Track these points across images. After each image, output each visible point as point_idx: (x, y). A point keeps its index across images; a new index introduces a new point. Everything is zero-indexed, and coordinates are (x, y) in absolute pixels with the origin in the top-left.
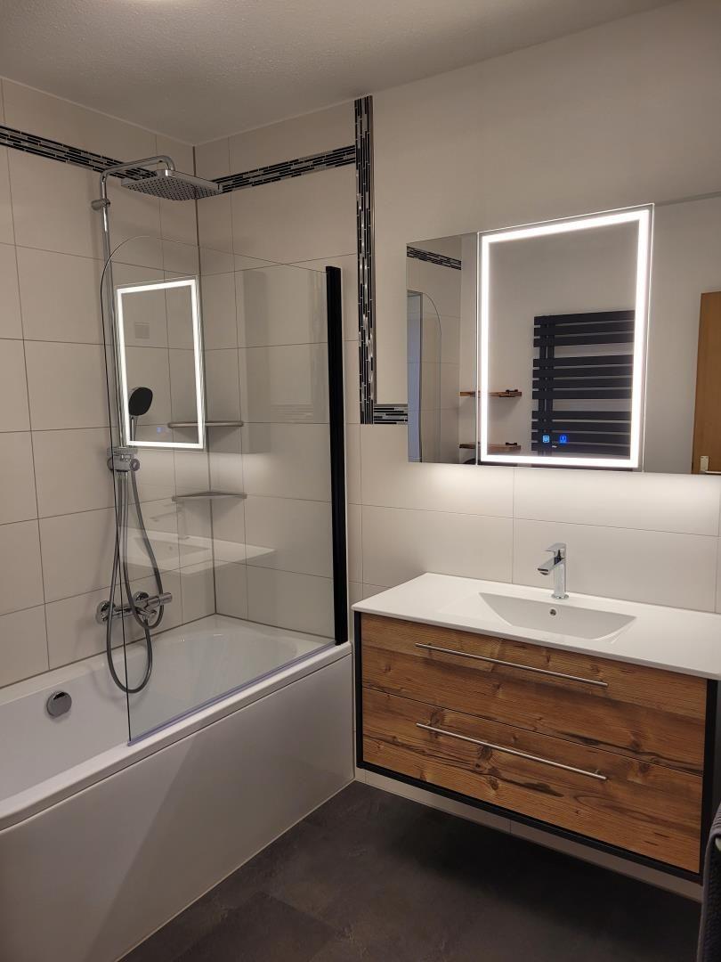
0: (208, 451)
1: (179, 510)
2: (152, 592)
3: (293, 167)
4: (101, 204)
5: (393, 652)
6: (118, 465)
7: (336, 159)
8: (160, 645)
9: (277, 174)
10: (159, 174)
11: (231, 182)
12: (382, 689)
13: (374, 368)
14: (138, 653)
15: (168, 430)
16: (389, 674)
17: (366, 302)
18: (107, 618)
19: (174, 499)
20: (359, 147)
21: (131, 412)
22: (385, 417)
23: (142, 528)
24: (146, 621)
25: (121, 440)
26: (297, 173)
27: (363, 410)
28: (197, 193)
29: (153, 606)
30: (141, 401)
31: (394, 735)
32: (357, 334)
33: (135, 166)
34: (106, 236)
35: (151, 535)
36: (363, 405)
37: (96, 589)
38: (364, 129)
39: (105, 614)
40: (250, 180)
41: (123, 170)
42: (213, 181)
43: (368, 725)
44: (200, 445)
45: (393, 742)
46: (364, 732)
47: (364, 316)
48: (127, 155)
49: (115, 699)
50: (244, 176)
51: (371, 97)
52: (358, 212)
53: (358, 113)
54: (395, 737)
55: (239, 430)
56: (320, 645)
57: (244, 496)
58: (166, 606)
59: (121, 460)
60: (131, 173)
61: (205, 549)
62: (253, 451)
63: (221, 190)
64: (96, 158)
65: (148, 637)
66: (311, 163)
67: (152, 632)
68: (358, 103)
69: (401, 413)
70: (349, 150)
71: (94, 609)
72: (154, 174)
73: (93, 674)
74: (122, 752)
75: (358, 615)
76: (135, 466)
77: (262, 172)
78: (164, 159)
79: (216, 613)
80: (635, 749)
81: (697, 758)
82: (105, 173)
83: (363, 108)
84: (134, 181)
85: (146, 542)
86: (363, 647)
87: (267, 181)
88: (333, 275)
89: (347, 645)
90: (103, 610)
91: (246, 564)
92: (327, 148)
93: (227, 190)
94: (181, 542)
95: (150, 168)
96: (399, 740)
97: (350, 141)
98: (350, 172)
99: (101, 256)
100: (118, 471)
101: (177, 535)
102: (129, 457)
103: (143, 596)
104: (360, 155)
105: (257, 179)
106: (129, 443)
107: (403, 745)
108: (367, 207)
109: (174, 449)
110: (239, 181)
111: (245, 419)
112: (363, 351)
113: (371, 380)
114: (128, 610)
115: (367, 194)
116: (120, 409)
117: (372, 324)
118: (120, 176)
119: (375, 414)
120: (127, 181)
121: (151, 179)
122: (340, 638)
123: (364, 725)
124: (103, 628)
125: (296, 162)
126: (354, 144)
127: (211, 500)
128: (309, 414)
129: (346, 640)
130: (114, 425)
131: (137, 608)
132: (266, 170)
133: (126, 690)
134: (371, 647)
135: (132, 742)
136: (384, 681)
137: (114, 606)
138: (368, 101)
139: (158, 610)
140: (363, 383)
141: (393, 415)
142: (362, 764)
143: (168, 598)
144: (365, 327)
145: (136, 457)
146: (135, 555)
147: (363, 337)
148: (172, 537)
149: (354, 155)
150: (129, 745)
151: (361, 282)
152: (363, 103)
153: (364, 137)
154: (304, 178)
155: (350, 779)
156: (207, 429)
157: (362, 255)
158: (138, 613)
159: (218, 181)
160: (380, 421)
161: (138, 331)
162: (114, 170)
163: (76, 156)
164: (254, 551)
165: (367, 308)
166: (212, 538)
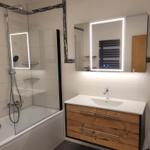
0: (31, 70)
1: (25, 83)
6: (11, 73)
10: (19, 9)
13: (67, 51)
14: (16, 114)
19: (24, 80)
25: (11, 68)
35: (19, 88)
39: (9, 106)
41: (11, 8)
44: (29, 68)
49: (11, 125)
55: (38, 65)
61: (31, 91)
65: (18, 111)
70: (61, 4)
73: (6, 119)
82: (7, 8)
88: (58, 31)
103: (17, 102)
110: (37, 11)
112: (65, 48)
114: (14, 105)
116: (11, 60)
125: (49, 7)
129: (63, 110)
137: (11, 104)
140: (65, 54)
142: (67, 136)
147: (65, 45)
150: (15, 135)
156: (31, 65)
165: (65, 38)
166: (32, 88)
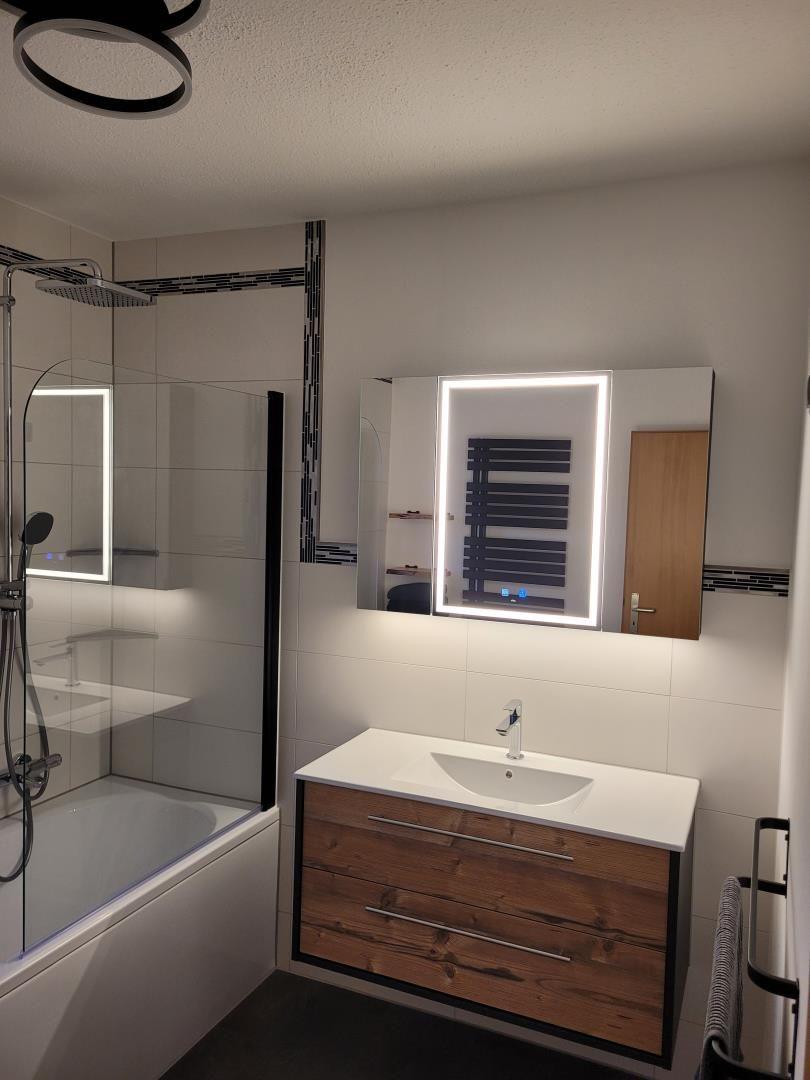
0: (114, 584)
2: (35, 753)
3: (233, 280)
5: (340, 825)
7: (283, 278)
9: (214, 285)
11: (157, 286)
12: (326, 868)
13: (317, 502)
15: (67, 558)
16: (335, 849)
17: (312, 431)
19: (66, 640)
20: (309, 269)
22: (327, 554)
26: (237, 287)
27: (304, 547)
30: (39, 528)
31: (337, 920)
32: (300, 465)
36: (304, 542)
38: (316, 252)
40: (181, 287)
43: (307, 910)
44: (105, 577)
45: (337, 929)
46: (303, 918)
47: (308, 446)
50: (174, 282)
51: (324, 222)
52: (306, 337)
53: (309, 235)
54: (339, 923)
55: (153, 560)
56: (246, 812)
57: (154, 637)
58: (53, 771)
61: (102, 698)
62: (169, 586)
65: (27, 809)
66: (253, 279)
67: (33, 803)
68: (309, 225)
69: (347, 553)
70: (298, 271)
75: (302, 783)
77: (195, 281)
79: (111, 774)
80: (600, 926)
81: (659, 933)
83: (315, 231)
86: (305, 820)
87: (201, 291)
88: (276, 400)
89: (275, 811)
92: (274, 266)
94: (75, 690)
96: (344, 926)
97: (299, 262)
98: (298, 294)
104: (311, 278)
105: (188, 287)
107: (348, 932)
108: (316, 332)
109: (72, 580)
110: (168, 286)
111: (162, 547)
112: (306, 484)
113: (314, 516)
115: (316, 319)
117: (315, 455)
119: (317, 552)
122: (267, 802)
123: (303, 910)
125: (236, 275)
126: (304, 266)
127: (112, 641)
129: (273, 805)
131: (18, 775)
132: (202, 279)
134: (315, 820)
136: (330, 858)
138: (321, 225)
139: (42, 775)
140: (304, 519)
141: (339, 554)
142: (298, 956)
143: (55, 761)
144: (309, 457)
147: (307, 468)
149: (303, 278)
151: (307, 410)
152: (315, 226)
153: (314, 260)
154: (245, 293)
155: (273, 968)
157: (309, 382)
158: (19, 781)
160: (322, 560)
164: (164, 700)
165: (311, 439)
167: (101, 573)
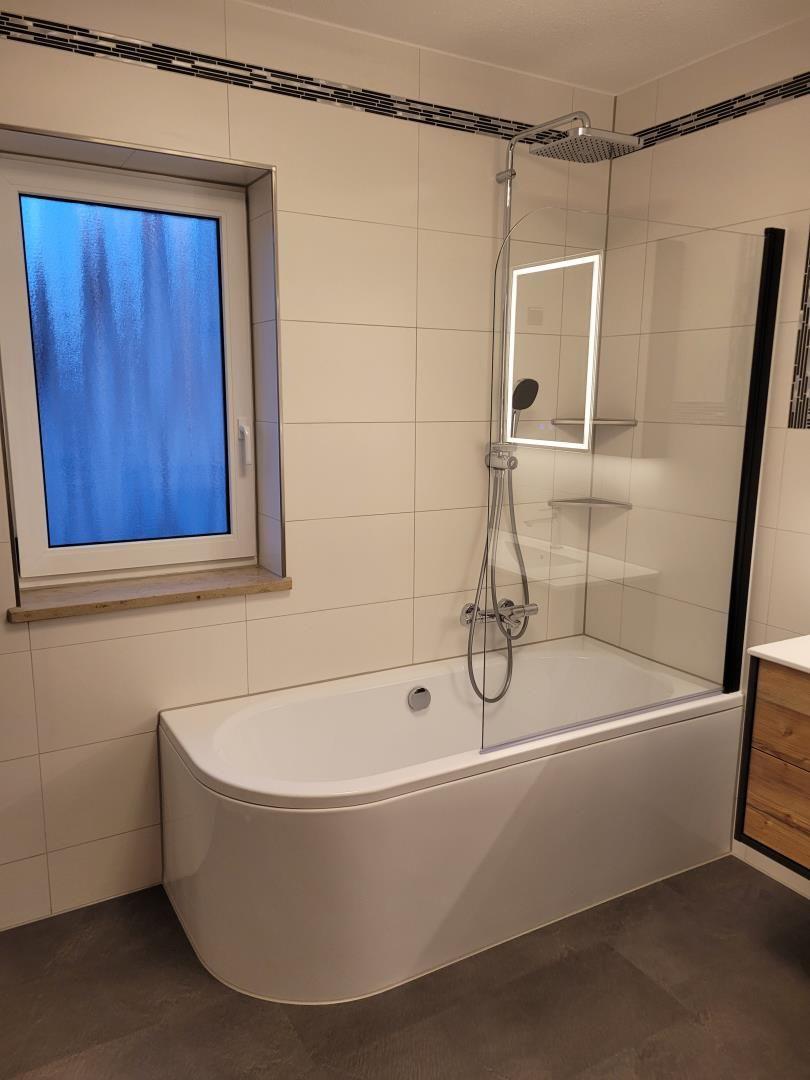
0: (593, 453)
1: (555, 516)
2: (518, 601)
3: (736, 106)
4: (507, 176)
5: (799, 714)
6: (496, 462)
8: (521, 658)
9: (715, 117)
10: (571, 134)
11: (655, 134)
12: (778, 755)
14: (498, 663)
15: (552, 427)
16: (789, 738)
18: (471, 621)
19: (550, 504)
21: (515, 406)
23: (514, 532)
24: (509, 631)
25: (501, 436)
26: (742, 112)
27: (794, 411)
28: (613, 152)
29: (517, 616)
30: (526, 393)
31: (787, 811)
32: (798, 314)
33: (546, 129)
34: (508, 212)
35: (522, 540)
36: (795, 405)
37: (463, 591)
39: (469, 616)
40: (679, 129)
41: (532, 133)
42: (634, 135)
43: (753, 794)
44: (585, 446)
45: (786, 821)
46: (748, 800)
48: (538, 117)
49: (472, 705)
50: (673, 125)
54: (788, 816)
55: (632, 429)
56: (701, 689)
57: (628, 507)
58: (532, 618)
59: (499, 456)
60: (541, 137)
61: (579, 562)
62: (645, 454)
63: (642, 145)
64: (507, 125)
65: (510, 648)
66: (762, 97)
67: (514, 643)
71: (458, 611)
72: (566, 134)
73: (453, 676)
74: (473, 758)
75: (756, 661)
76: (513, 464)
77: (696, 116)
78: (579, 116)
79: (584, 634)
82: (514, 139)
84: (543, 145)
85: (517, 547)
86: (757, 700)
87: (701, 127)
89: (739, 696)
90: (467, 612)
91: (623, 584)
93: (648, 144)
94: (553, 551)
95: (562, 129)
96: (795, 821)
99: (500, 235)
100: (495, 468)
101: (549, 543)
102: (507, 454)
103: (509, 603)
105: (687, 126)
106: (509, 439)
107: (799, 828)
109: (555, 448)
110: (666, 131)
111: (640, 417)
112: (803, 335)
114: (492, 616)
116: (503, 402)
118: (529, 141)
120: (537, 146)
121: (563, 140)
122: (730, 685)
123: (749, 792)
124: (466, 631)
125: (742, 98)
127: (590, 509)
128: (720, 414)
129: (737, 689)
130: (495, 420)
131: (501, 616)
132: (701, 114)
133: (483, 698)
134: (768, 702)
135: (484, 750)
136: (782, 746)
137: (478, 610)
139: (522, 620)
140: (798, 377)
142: (740, 835)
143: (532, 610)
144: (809, 304)
145: (514, 455)
146: (504, 560)
147: (806, 318)
148: (545, 545)
150: (481, 753)
154: (752, 117)
155: (725, 852)
156: (595, 427)
158: (502, 620)
159: (640, 134)
161: (532, 316)
162: (523, 135)
163: (485, 125)
164: (636, 570)
166: (588, 551)
167: (582, 442)
